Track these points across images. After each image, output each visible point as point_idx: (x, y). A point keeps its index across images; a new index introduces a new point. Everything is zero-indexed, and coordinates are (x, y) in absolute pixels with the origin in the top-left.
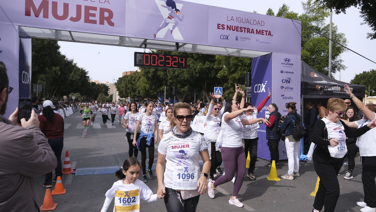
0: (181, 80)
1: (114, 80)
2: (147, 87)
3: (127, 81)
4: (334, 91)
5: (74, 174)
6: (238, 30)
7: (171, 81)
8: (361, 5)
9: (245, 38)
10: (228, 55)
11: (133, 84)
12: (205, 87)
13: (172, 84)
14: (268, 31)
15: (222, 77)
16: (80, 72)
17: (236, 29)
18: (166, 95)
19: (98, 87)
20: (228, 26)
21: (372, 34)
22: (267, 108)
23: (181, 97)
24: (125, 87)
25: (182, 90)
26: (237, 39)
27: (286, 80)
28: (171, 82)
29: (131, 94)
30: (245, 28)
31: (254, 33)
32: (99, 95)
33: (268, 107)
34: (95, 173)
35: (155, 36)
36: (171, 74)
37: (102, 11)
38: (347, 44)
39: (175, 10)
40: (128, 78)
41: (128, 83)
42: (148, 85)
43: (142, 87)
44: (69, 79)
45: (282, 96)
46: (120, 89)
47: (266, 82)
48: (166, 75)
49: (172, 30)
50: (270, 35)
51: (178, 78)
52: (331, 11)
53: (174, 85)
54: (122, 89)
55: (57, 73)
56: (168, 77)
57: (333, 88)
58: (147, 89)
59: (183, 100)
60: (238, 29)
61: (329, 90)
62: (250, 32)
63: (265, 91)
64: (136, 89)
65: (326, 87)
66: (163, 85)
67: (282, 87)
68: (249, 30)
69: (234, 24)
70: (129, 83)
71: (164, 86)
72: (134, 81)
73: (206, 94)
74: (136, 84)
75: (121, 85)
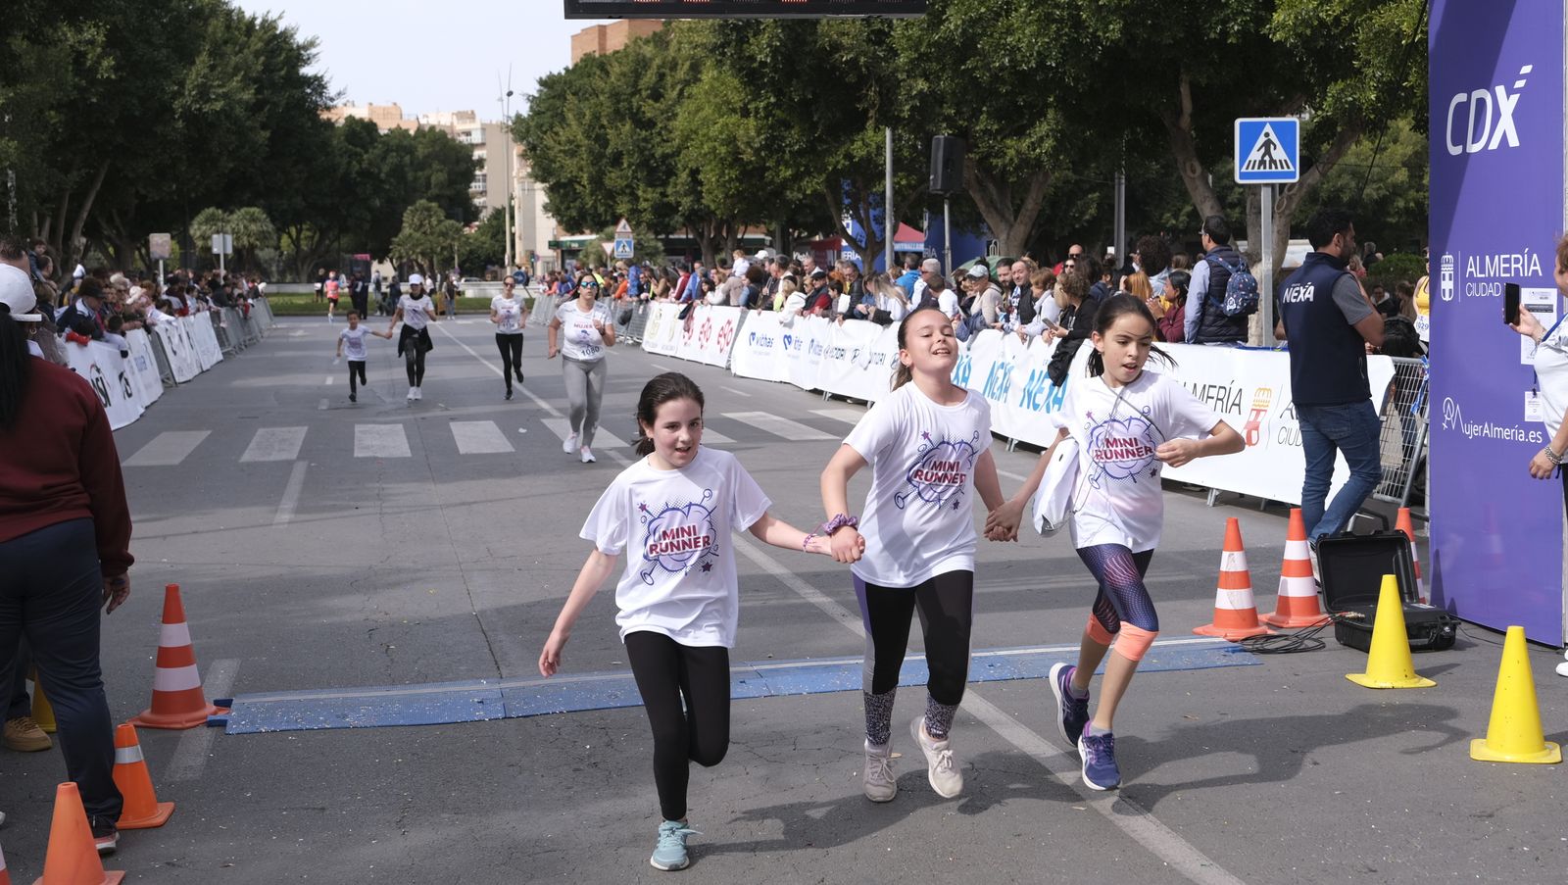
0: (996, 78)
1: (510, 94)
2: (748, 144)
3: (601, 98)
5: (223, 724)
7: (921, 85)
11: (650, 124)
12: (1186, 121)
13: (929, 104)
15: (1308, 32)
16: (260, 45)
18: (896, 192)
19: (392, 159)
22: (1532, 268)
23: (1010, 205)
24: (591, 151)
25: (1012, 152)
28: (921, 92)
29: (636, 199)
32: (407, 217)
33: (1535, 256)
34: (350, 720)
36: (915, 32)
40: (607, 73)
41: (607, 115)
42: (752, 122)
43: (709, 139)
44: (176, 104)
46: (555, 163)
47: (1526, 69)
48: (880, 37)
51: (969, 64)
53: (947, 119)
54: (572, 164)
55: (93, 70)
56: (897, 55)
58: (744, 157)
59: (1021, 230)
63: (1514, 141)
64: (671, 155)
66: (868, 119)
70: (618, 115)
71: (870, 124)
72: (656, 96)
73: (1194, 172)
74: (669, 119)
75: (563, 136)
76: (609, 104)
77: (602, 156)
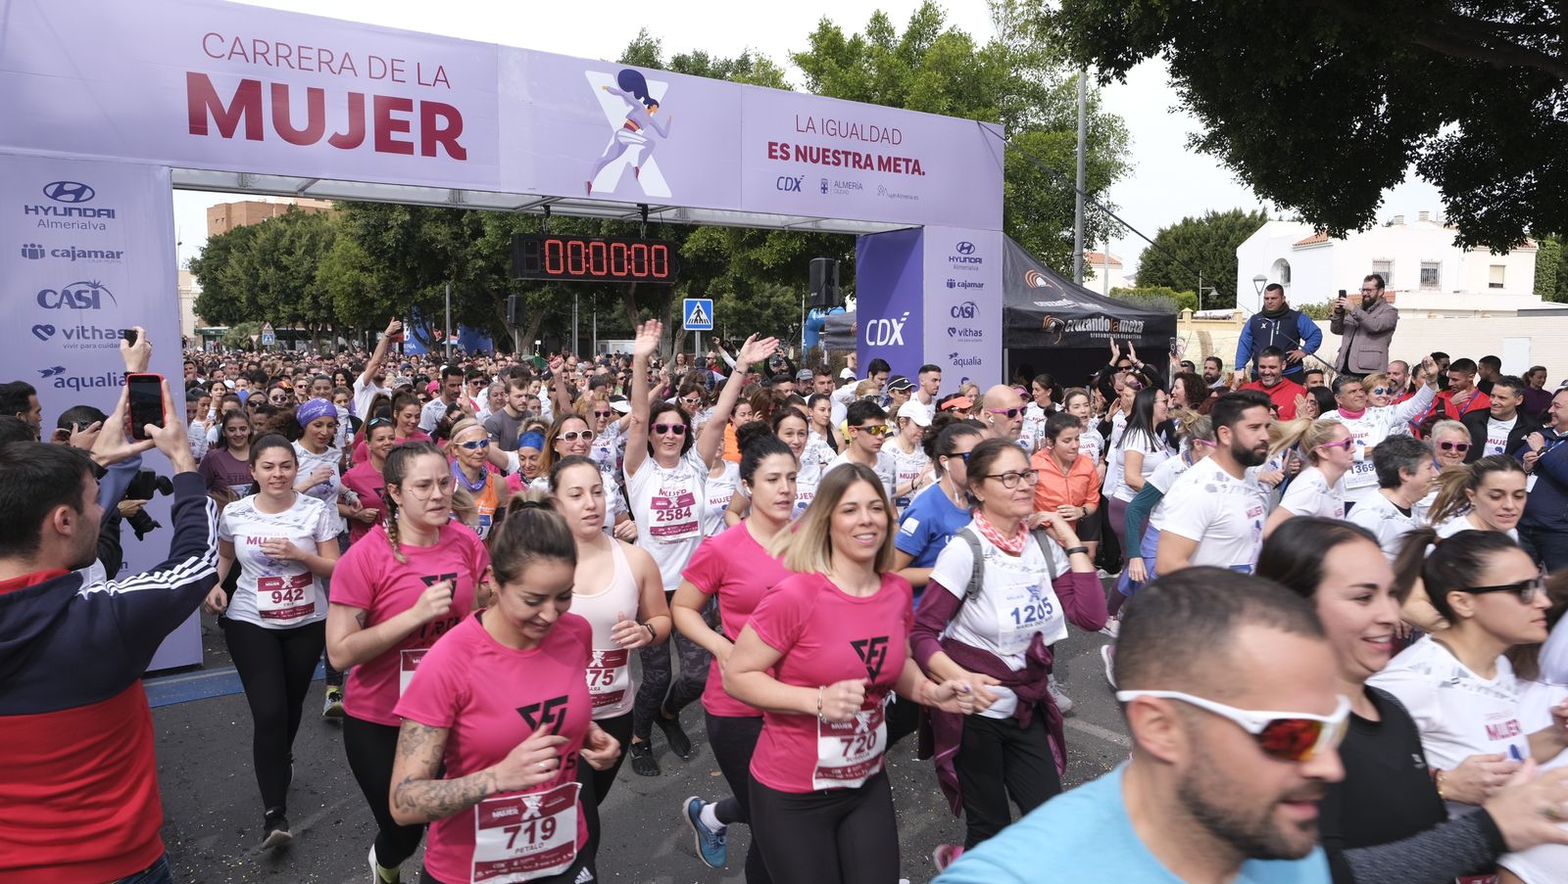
1: (180, 243)
2: (374, 288)
3: (254, 252)
4: (1092, 332)
6: (827, 160)
7: (481, 263)
8: (1171, 55)
9: (848, 185)
10: (786, 229)
11: (286, 268)
13: (482, 273)
14: (911, 161)
15: (702, 254)
17: (823, 156)
20: (797, 147)
21: (1200, 137)
24: (248, 284)
25: (529, 299)
26: (824, 189)
27: (962, 308)
28: (480, 266)
29: (275, 310)
30: (847, 154)
31: (872, 169)
35: (589, 186)
37: (430, 110)
38: (1129, 148)
39: (645, 103)
41: (258, 262)
42: (372, 278)
43: (341, 283)
45: (952, 356)
46: (221, 288)
47: (907, 314)
48: (457, 236)
49: (636, 168)
50: (916, 173)
52: (1084, 70)
54: (234, 290)
57: (1090, 324)
59: (528, 340)
60: (828, 157)
61: (1079, 329)
62: (862, 163)
63: (901, 343)
64: (300, 287)
65: (1070, 321)
67: (952, 331)
68: (857, 158)
69: (816, 141)
70: (265, 263)
72: (290, 253)
74: (298, 266)
75: (229, 272)
76: (259, 256)
77: (256, 286)
